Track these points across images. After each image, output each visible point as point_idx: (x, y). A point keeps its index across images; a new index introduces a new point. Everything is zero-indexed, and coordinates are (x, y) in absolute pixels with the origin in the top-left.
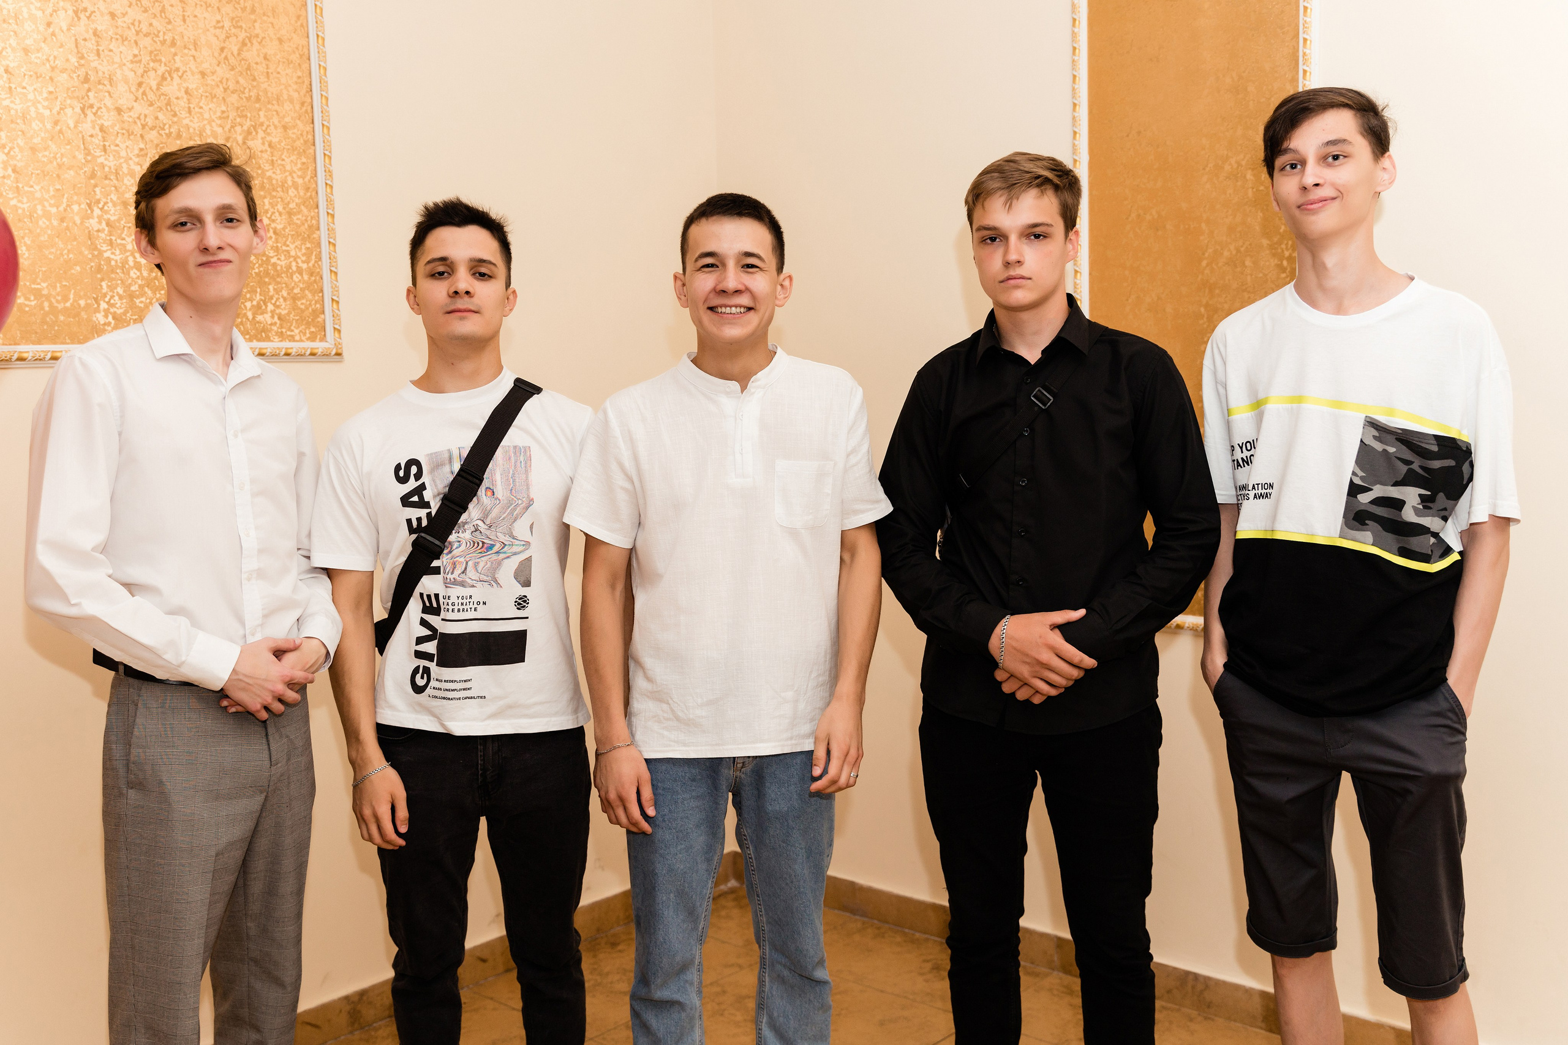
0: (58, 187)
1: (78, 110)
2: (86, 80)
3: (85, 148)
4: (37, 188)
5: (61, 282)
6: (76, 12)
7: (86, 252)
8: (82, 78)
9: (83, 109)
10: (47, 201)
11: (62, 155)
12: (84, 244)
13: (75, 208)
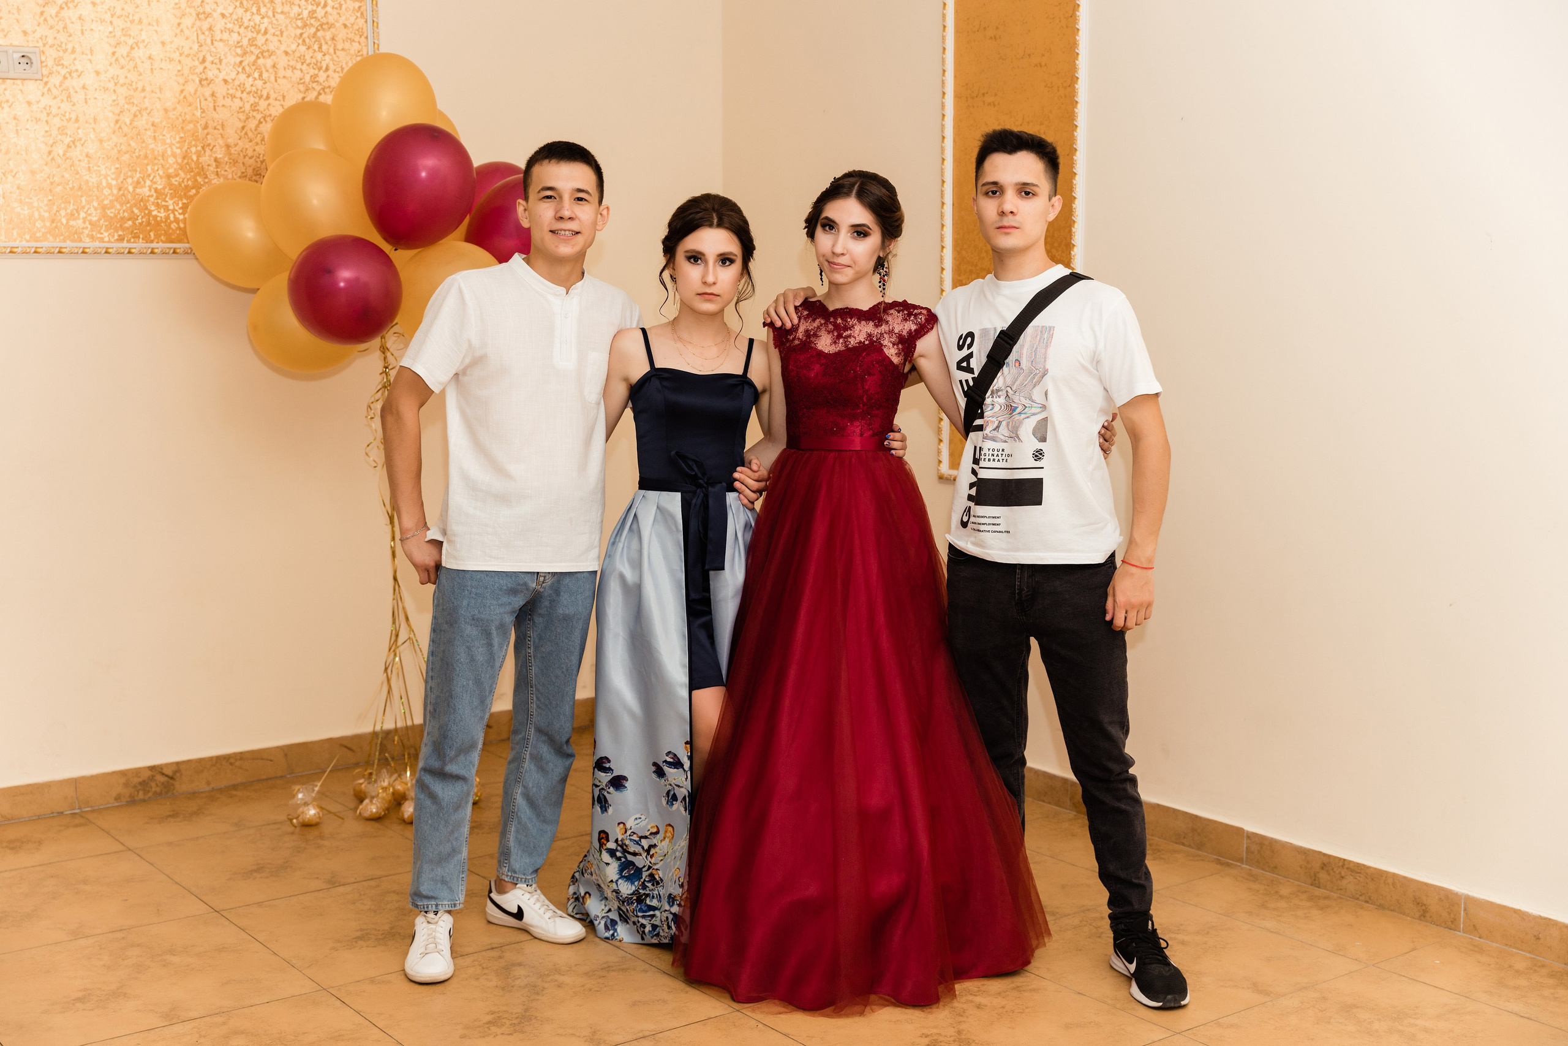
0: (182, 135)
1: (198, 82)
2: (204, 61)
3: (201, 108)
4: (168, 136)
5: (182, 200)
6: (198, 15)
7: (199, 180)
8: (201, 59)
9: (200, 81)
10: (174, 145)
11: (185, 113)
12: (199, 174)
13: (193, 150)
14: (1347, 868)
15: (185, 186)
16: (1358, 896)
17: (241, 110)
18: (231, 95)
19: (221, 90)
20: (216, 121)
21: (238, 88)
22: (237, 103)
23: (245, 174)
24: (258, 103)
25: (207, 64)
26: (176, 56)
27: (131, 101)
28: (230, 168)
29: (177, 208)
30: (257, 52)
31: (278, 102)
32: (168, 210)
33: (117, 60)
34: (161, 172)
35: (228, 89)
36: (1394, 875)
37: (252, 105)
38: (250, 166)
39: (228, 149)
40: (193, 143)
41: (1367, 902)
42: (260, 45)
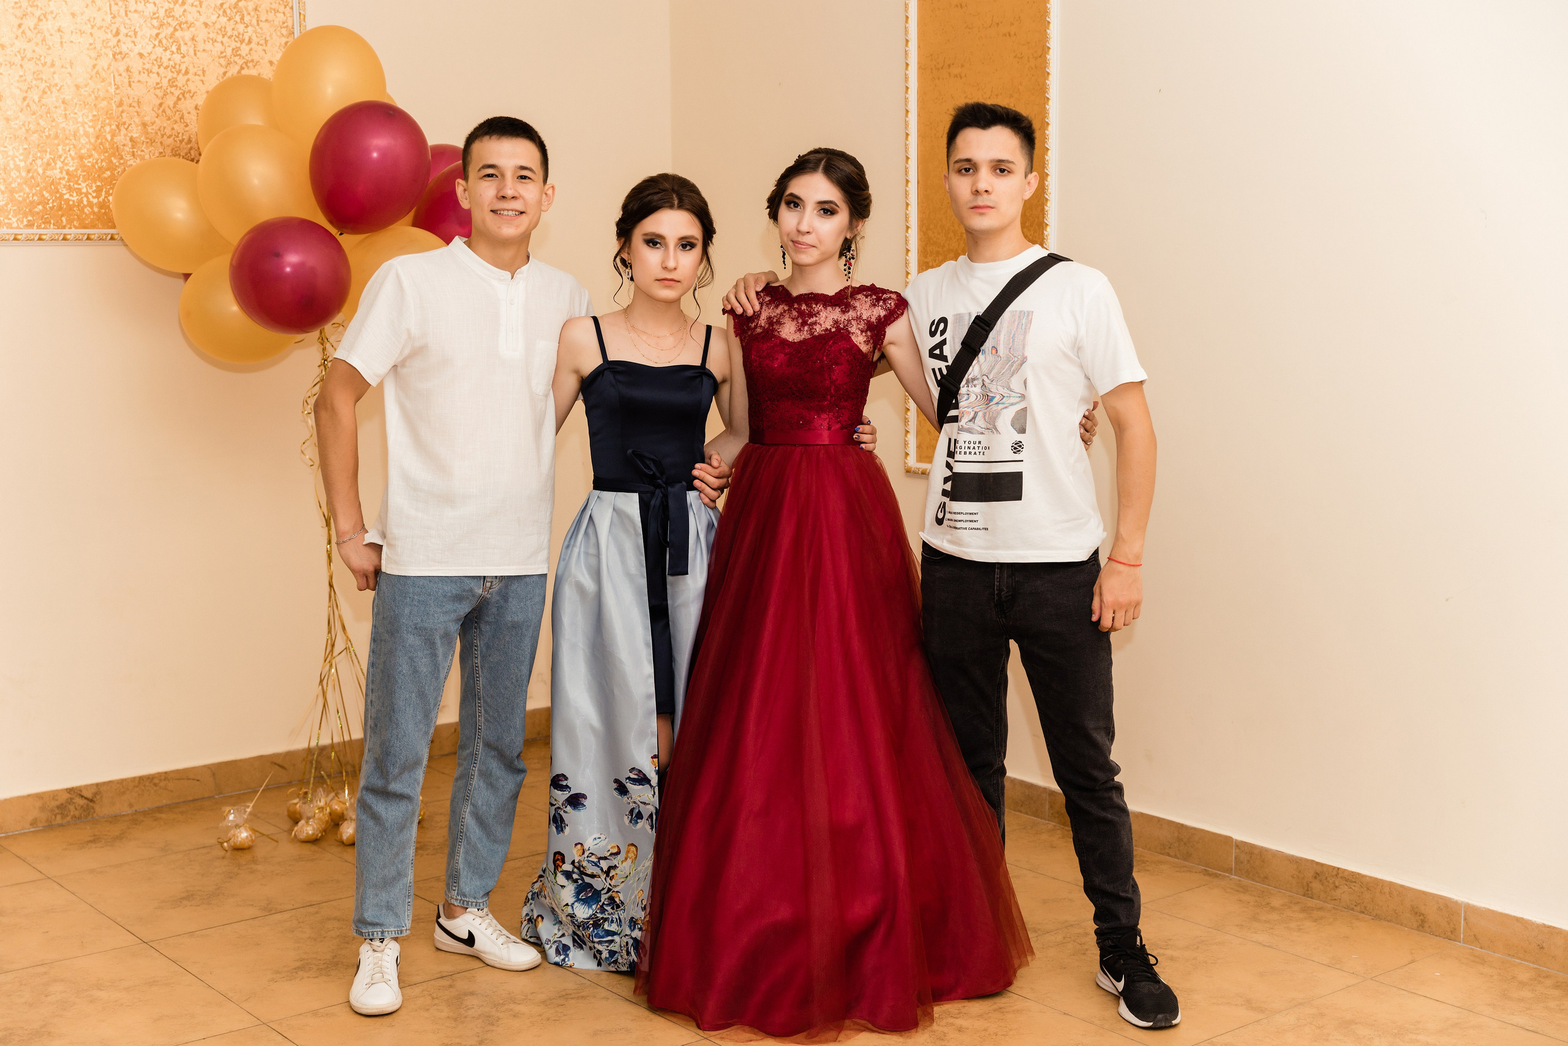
0: (95, 113)
1: (111, 56)
2: (117, 33)
3: (115, 85)
4: (80, 114)
5: (95, 183)
7: (115, 161)
8: (114, 31)
9: (114, 56)
10: (86, 123)
11: (98, 90)
12: (113, 155)
13: (107, 129)
14: (1341, 878)
15: (99, 167)
16: (1353, 906)
17: (158, 86)
18: (147, 70)
19: (136, 64)
20: (131, 98)
21: (155, 62)
22: (154, 78)
23: (164, 154)
24: (176, 78)
25: (121, 37)
26: (87, 28)
27: (40, 77)
28: (147, 148)
29: (90, 191)
30: (174, 23)
31: (197, 77)
32: (81, 193)
33: (23, 32)
34: (73, 153)
35: (144, 64)
36: (1391, 884)
37: (169, 80)
38: (169, 146)
39: (145, 127)
40: (107, 121)
41: (1363, 912)
42: (178, 16)
